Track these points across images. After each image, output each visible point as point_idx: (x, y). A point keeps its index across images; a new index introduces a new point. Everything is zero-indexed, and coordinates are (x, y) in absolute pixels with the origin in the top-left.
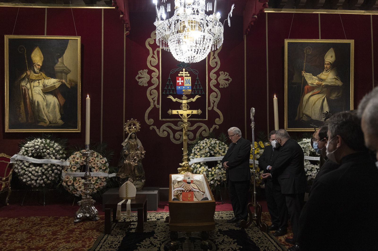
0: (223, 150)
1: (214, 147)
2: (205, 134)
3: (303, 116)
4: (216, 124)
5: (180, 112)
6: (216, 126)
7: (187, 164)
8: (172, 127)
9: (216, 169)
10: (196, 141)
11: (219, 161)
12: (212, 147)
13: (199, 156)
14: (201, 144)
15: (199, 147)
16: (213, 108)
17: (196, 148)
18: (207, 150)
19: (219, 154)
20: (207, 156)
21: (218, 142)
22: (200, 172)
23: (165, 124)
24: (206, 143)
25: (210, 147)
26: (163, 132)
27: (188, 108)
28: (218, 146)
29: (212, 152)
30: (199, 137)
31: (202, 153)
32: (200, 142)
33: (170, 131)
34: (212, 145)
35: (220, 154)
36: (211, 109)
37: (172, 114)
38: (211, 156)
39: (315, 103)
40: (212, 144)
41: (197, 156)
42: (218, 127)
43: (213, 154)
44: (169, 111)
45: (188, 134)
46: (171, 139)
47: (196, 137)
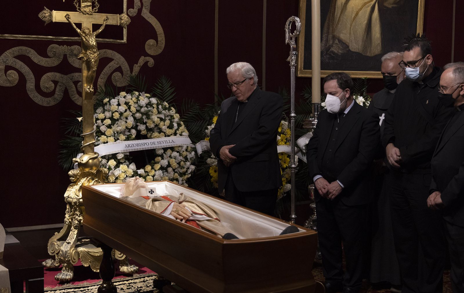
0: (168, 122)
1: (147, 115)
2: (119, 80)
3: (333, 42)
4: (147, 55)
5: (74, 17)
6: (148, 58)
7: (95, 160)
8: (32, 58)
9: (155, 171)
10: (97, 99)
11: (159, 149)
12: (143, 114)
13: (112, 138)
14: (114, 107)
15: (108, 114)
16: (140, 10)
17: (101, 116)
18: (131, 121)
19: (160, 133)
20: (130, 137)
21: (154, 100)
22: (117, 178)
23: (10, 50)
24: (127, 104)
25: (138, 115)
26: (6, 73)
27: (95, 7)
28: (155, 110)
29: (142, 127)
30: (103, 88)
31: (119, 129)
32: (109, 101)
33: (25, 69)
34: (143, 110)
35: (163, 132)
36: (135, 14)
37: (52, 22)
38: (139, 136)
39: (357, 14)
40: (141, 107)
41: (107, 137)
42: (151, 62)
43: (144, 132)
44: (45, 12)
45: (77, 79)
46: (29, 93)
47: (98, 87)
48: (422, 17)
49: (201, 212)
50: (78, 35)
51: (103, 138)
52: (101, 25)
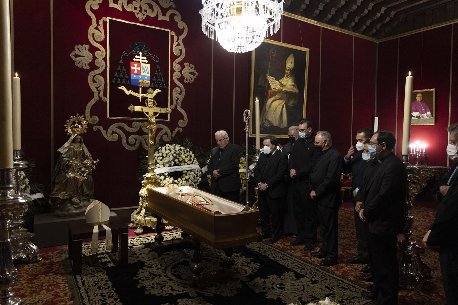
0: (189, 158)
1: (179, 155)
2: (166, 138)
3: (265, 121)
4: (179, 127)
5: (145, 109)
6: (180, 128)
7: (154, 176)
8: (125, 128)
9: (183, 181)
10: (156, 147)
11: (185, 171)
12: (177, 154)
13: (162, 166)
14: (163, 151)
15: (161, 154)
16: (176, 106)
17: (157, 155)
18: (171, 158)
19: (185, 163)
20: (171, 165)
21: (182, 148)
22: (164, 185)
23: (114, 124)
24: (169, 149)
25: (175, 155)
26: (112, 135)
27: (155, 104)
28: (183, 153)
29: (176, 160)
30: (159, 142)
31: (165, 161)
32: (161, 148)
33: (122, 133)
34: (177, 152)
35: (186, 163)
36: (174, 108)
37: (134, 111)
38: (175, 165)
39: (276, 109)
40: (176, 151)
41: (160, 165)
42: (181, 130)
43: (177, 163)
44: (131, 106)
45: (146, 138)
46: (123, 144)
47: (156, 141)
48: (305, 110)
49: (204, 201)
50: (147, 117)
51: (158, 166)
52: (157, 113)
